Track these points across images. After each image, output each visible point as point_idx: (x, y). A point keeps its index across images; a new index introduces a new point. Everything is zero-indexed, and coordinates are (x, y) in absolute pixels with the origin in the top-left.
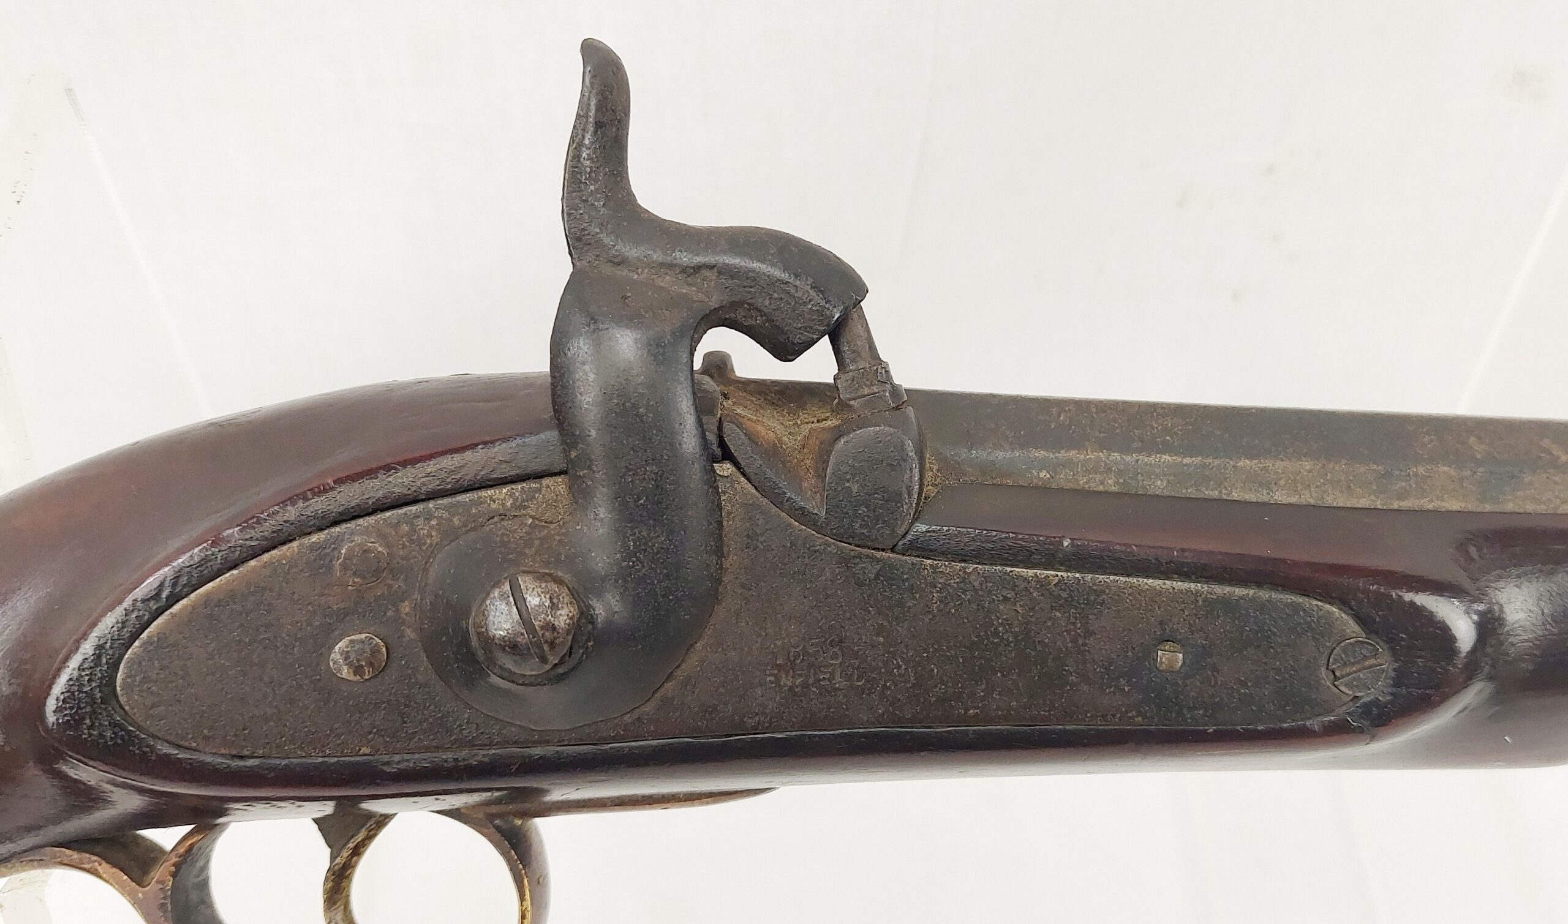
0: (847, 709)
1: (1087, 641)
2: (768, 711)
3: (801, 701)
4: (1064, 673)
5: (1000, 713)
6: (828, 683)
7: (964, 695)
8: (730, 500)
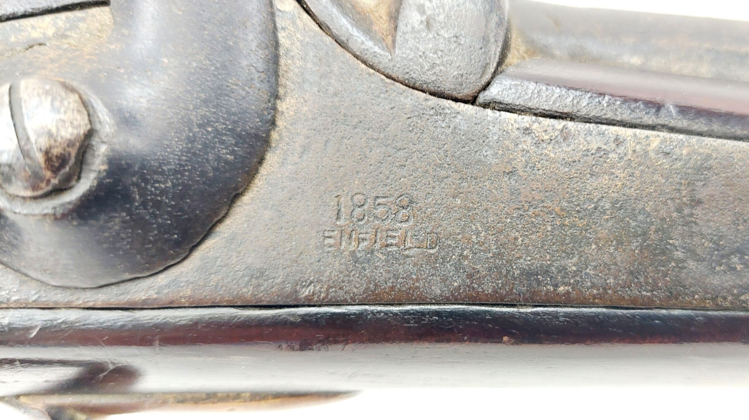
0: (418, 280)
1: (694, 212)
2: (324, 279)
3: (364, 269)
4: (669, 247)
5: (595, 291)
6: (396, 249)
7: (553, 268)
8: (289, 37)
